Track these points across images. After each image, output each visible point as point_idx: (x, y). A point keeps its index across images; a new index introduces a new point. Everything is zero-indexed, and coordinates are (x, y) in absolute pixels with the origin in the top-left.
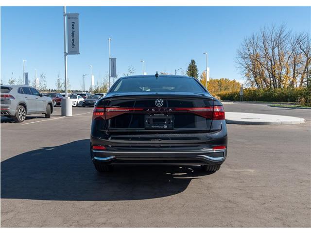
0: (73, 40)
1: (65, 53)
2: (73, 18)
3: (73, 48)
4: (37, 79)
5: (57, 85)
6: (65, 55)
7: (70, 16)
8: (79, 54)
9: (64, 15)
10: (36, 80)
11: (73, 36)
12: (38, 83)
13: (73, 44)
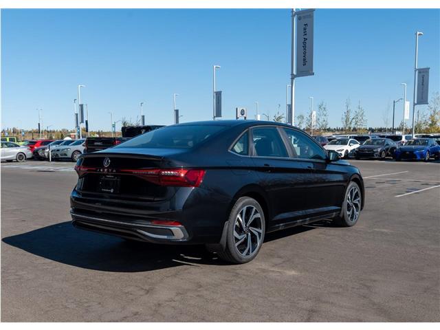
0: (305, 53)
1: (292, 74)
2: (304, 17)
3: (304, 66)
4: (314, 113)
5: (344, 121)
6: (292, 79)
7: (302, 15)
8: (313, 74)
9: (293, 16)
10: (311, 114)
11: (305, 47)
12: (314, 118)
13: (304, 60)
